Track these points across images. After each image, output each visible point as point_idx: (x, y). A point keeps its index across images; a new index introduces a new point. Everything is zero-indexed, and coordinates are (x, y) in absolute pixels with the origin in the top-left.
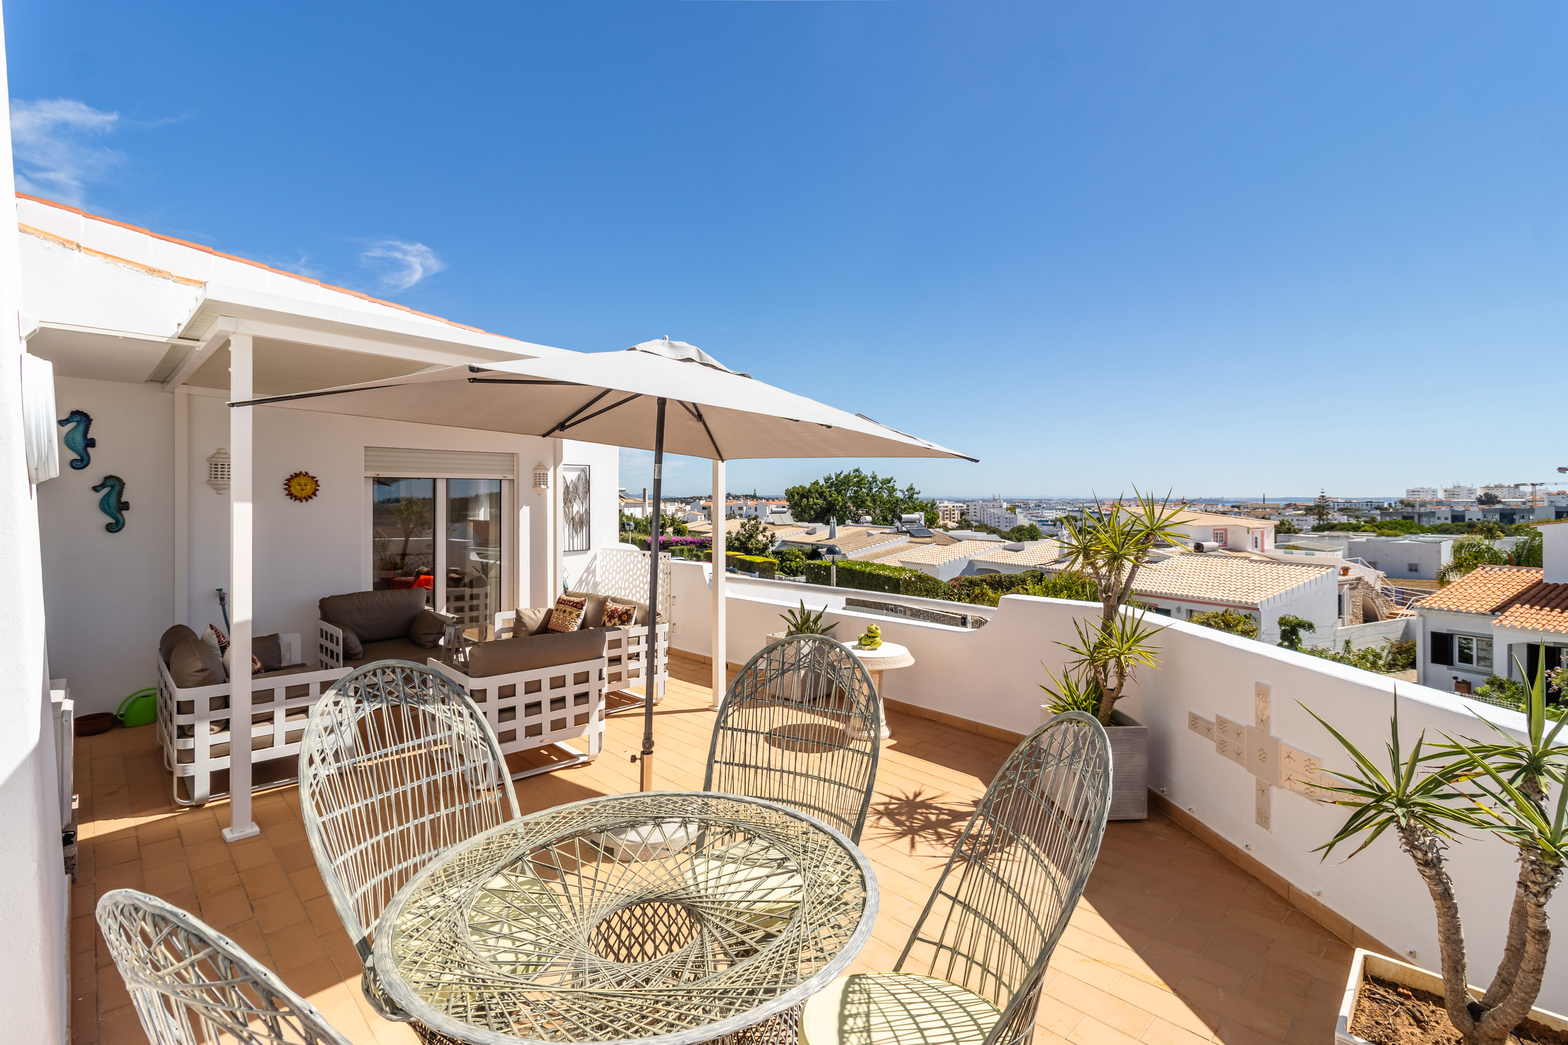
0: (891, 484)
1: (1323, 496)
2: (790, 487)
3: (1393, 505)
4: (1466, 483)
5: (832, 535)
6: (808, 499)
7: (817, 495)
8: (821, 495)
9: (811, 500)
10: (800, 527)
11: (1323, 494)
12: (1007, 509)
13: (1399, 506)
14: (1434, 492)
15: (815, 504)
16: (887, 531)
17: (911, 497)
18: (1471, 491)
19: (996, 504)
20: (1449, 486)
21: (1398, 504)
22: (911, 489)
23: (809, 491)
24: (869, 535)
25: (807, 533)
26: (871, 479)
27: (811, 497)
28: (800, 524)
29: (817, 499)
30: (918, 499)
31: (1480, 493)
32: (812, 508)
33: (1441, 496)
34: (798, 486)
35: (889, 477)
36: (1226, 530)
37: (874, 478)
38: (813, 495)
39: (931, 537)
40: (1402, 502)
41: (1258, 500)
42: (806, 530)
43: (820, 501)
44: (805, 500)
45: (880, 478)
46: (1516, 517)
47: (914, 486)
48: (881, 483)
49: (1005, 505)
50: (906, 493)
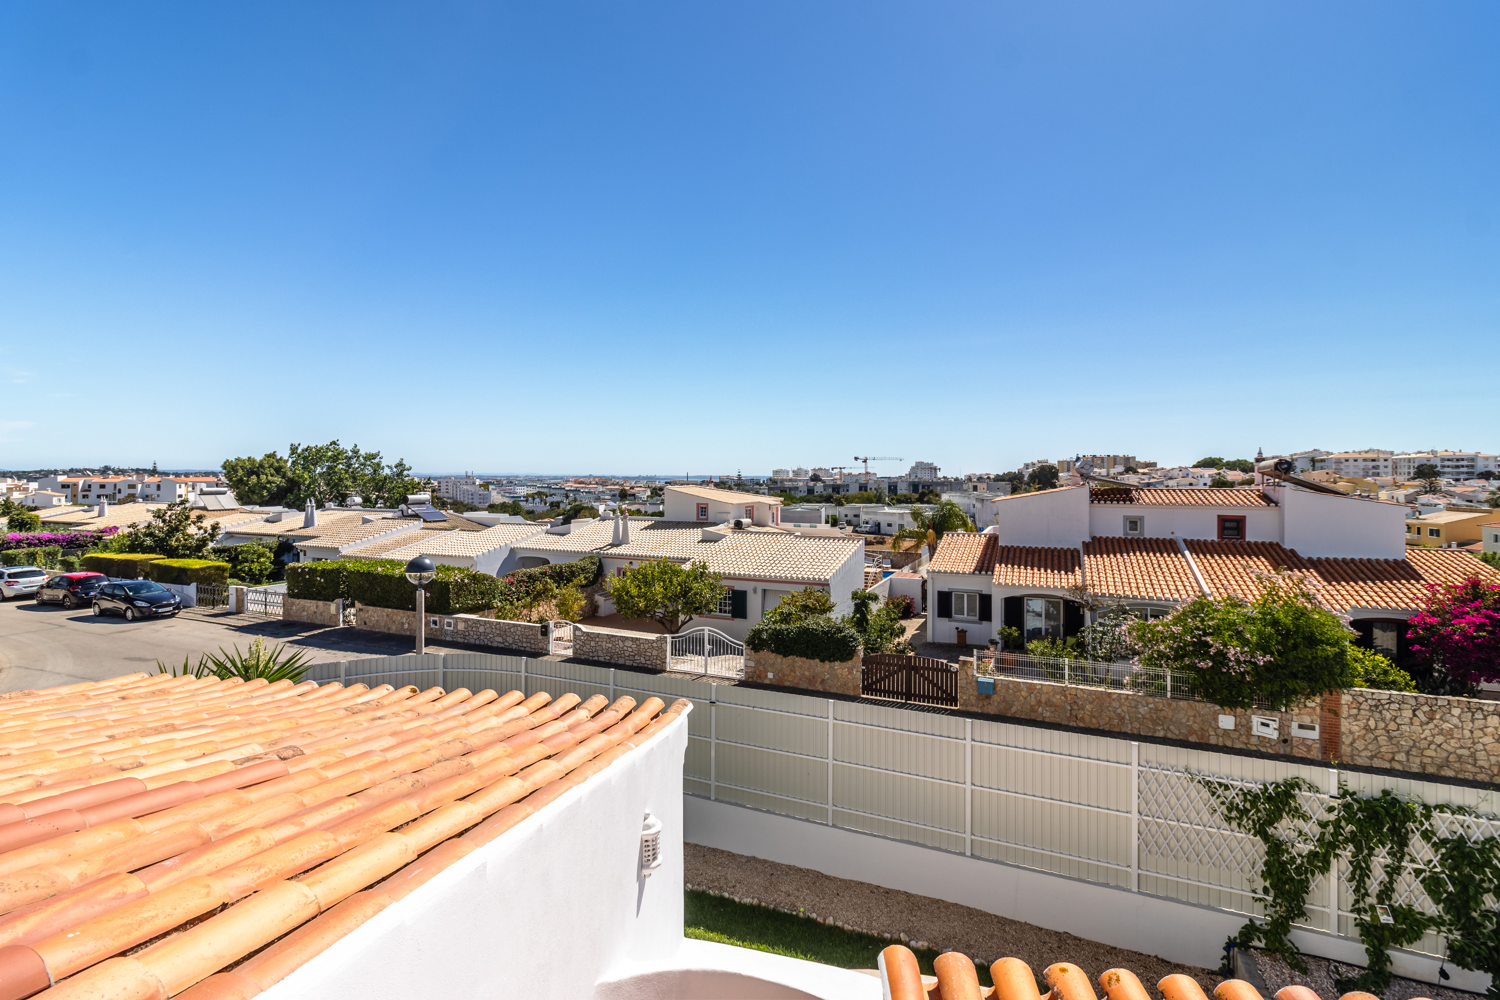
0: (376, 461)
2: (231, 459)
3: (765, 481)
5: (309, 523)
6: (258, 476)
7: (273, 471)
8: (278, 470)
9: (263, 477)
12: (480, 486)
13: (769, 483)
14: (788, 472)
15: (269, 482)
16: (390, 515)
17: (400, 474)
18: (806, 472)
19: (469, 481)
20: (796, 469)
22: (400, 465)
23: (261, 465)
24: (365, 521)
25: (267, 521)
26: (350, 454)
27: (263, 473)
28: (248, 508)
29: (272, 476)
30: (408, 476)
31: (810, 474)
32: (265, 488)
33: (791, 475)
34: (242, 458)
35: (373, 452)
36: (753, 507)
37: (355, 452)
38: (267, 471)
39: (445, 521)
40: (770, 479)
41: (683, 477)
42: (265, 516)
43: (278, 479)
44: (254, 477)
45: (362, 452)
46: (841, 490)
47: (404, 462)
48: (364, 459)
49: (478, 482)
50: (395, 470)
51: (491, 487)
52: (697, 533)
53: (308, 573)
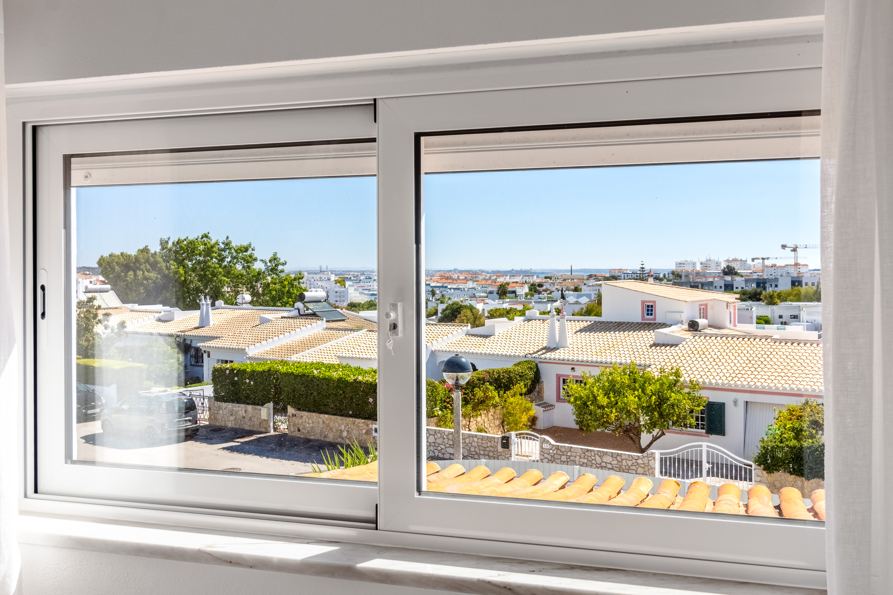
0: (249, 253)
1: (643, 268)
2: (106, 254)
3: (667, 276)
4: (715, 257)
5: (204, 323)
6: (135, 272)
7: (148, 267)
8: (154, 266)
9: (140, 273)
10: (146, 311)
11: (643, 266)
13: (671, 277)
14: (694, 264)
15: (146, 278)
16: (285, 314)
17: (273, 270)
18: (718, 264)
20: (704, 260)
21: (670, 275)
22: (274, 259)
23: (137, 258)
24: (264, 321)
25: (159, 320)
26: (223, 246)
27: (140, 269)
28: (130, 306)
29: (148, 271)
30: (282, 271)
31: (723, 265)
32: (142, 284)
33: (698, 268)
34: (118, 253)
35: (245, 244)
36: (706, 305)
37: (227, 244)
38: (143, 267)
39: (343, 320)
40: (673, 273)
42: (157, 315)
43: (153, 275)
44: (131, 273)
45: (233, 244)
46: (767, 285)
47: (278, 256)
48: (236, 251)
50: (269, 264)
51: (348, 283)
52: (649, 336)
53: (237, 375)
